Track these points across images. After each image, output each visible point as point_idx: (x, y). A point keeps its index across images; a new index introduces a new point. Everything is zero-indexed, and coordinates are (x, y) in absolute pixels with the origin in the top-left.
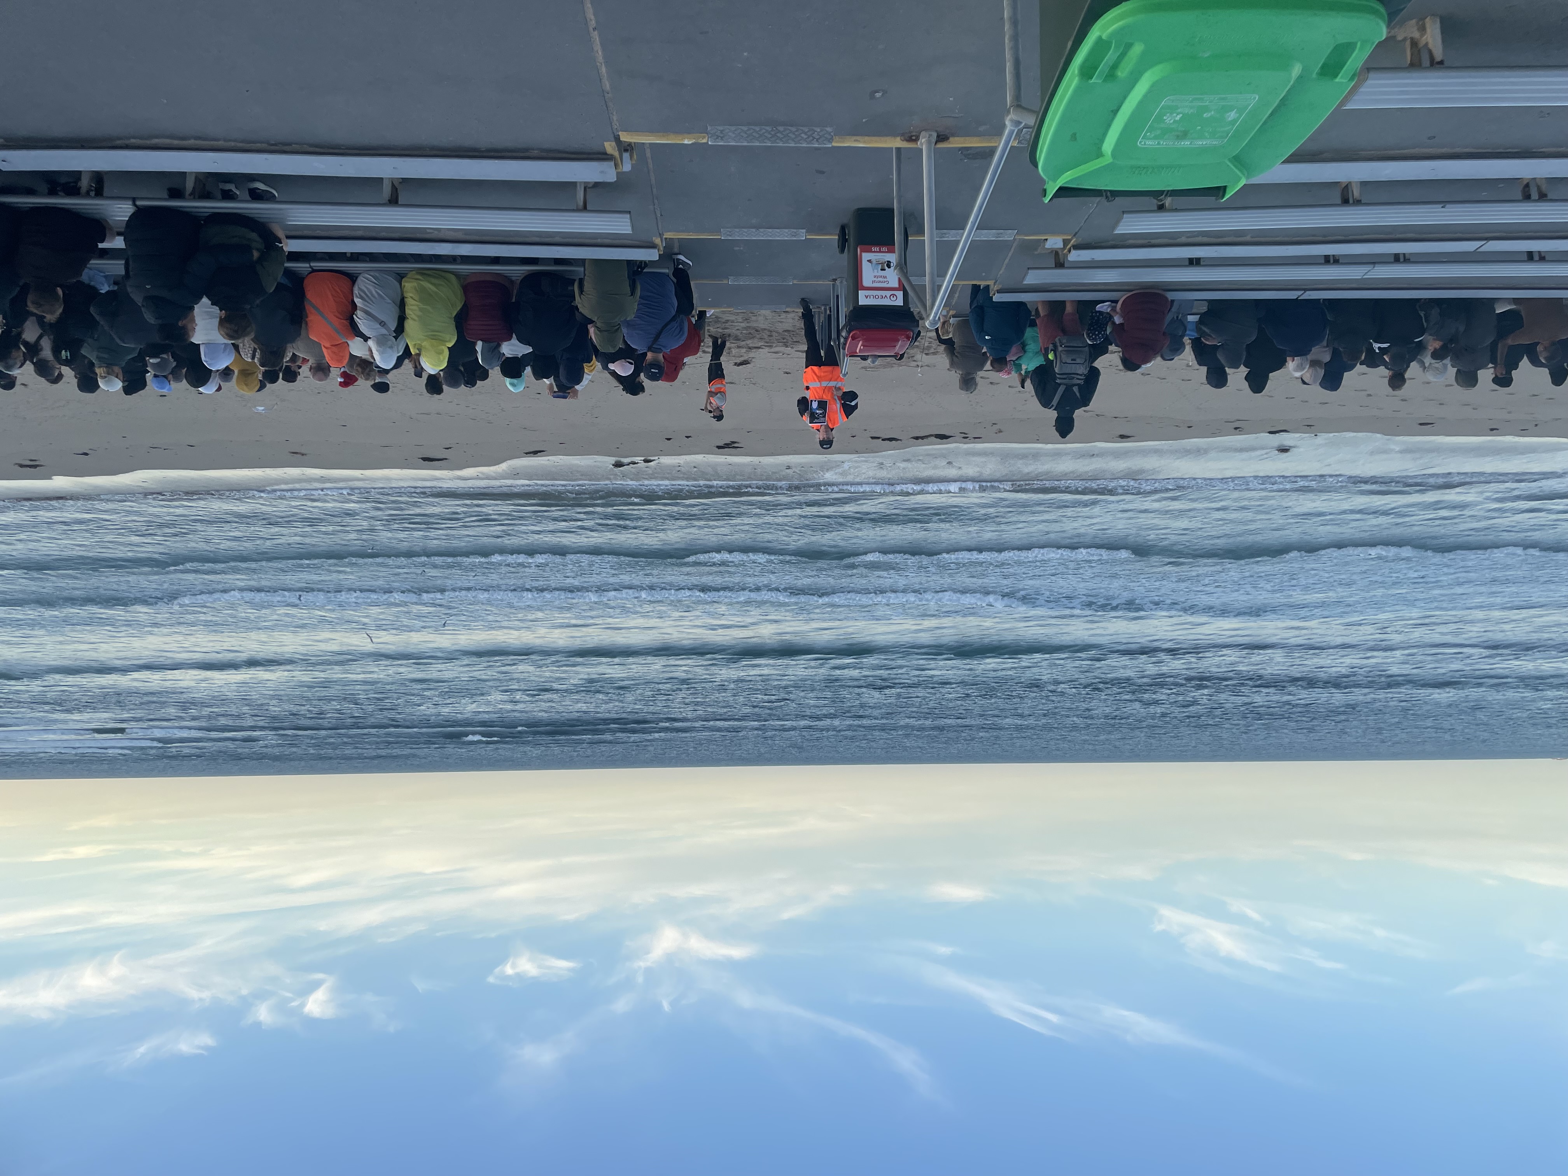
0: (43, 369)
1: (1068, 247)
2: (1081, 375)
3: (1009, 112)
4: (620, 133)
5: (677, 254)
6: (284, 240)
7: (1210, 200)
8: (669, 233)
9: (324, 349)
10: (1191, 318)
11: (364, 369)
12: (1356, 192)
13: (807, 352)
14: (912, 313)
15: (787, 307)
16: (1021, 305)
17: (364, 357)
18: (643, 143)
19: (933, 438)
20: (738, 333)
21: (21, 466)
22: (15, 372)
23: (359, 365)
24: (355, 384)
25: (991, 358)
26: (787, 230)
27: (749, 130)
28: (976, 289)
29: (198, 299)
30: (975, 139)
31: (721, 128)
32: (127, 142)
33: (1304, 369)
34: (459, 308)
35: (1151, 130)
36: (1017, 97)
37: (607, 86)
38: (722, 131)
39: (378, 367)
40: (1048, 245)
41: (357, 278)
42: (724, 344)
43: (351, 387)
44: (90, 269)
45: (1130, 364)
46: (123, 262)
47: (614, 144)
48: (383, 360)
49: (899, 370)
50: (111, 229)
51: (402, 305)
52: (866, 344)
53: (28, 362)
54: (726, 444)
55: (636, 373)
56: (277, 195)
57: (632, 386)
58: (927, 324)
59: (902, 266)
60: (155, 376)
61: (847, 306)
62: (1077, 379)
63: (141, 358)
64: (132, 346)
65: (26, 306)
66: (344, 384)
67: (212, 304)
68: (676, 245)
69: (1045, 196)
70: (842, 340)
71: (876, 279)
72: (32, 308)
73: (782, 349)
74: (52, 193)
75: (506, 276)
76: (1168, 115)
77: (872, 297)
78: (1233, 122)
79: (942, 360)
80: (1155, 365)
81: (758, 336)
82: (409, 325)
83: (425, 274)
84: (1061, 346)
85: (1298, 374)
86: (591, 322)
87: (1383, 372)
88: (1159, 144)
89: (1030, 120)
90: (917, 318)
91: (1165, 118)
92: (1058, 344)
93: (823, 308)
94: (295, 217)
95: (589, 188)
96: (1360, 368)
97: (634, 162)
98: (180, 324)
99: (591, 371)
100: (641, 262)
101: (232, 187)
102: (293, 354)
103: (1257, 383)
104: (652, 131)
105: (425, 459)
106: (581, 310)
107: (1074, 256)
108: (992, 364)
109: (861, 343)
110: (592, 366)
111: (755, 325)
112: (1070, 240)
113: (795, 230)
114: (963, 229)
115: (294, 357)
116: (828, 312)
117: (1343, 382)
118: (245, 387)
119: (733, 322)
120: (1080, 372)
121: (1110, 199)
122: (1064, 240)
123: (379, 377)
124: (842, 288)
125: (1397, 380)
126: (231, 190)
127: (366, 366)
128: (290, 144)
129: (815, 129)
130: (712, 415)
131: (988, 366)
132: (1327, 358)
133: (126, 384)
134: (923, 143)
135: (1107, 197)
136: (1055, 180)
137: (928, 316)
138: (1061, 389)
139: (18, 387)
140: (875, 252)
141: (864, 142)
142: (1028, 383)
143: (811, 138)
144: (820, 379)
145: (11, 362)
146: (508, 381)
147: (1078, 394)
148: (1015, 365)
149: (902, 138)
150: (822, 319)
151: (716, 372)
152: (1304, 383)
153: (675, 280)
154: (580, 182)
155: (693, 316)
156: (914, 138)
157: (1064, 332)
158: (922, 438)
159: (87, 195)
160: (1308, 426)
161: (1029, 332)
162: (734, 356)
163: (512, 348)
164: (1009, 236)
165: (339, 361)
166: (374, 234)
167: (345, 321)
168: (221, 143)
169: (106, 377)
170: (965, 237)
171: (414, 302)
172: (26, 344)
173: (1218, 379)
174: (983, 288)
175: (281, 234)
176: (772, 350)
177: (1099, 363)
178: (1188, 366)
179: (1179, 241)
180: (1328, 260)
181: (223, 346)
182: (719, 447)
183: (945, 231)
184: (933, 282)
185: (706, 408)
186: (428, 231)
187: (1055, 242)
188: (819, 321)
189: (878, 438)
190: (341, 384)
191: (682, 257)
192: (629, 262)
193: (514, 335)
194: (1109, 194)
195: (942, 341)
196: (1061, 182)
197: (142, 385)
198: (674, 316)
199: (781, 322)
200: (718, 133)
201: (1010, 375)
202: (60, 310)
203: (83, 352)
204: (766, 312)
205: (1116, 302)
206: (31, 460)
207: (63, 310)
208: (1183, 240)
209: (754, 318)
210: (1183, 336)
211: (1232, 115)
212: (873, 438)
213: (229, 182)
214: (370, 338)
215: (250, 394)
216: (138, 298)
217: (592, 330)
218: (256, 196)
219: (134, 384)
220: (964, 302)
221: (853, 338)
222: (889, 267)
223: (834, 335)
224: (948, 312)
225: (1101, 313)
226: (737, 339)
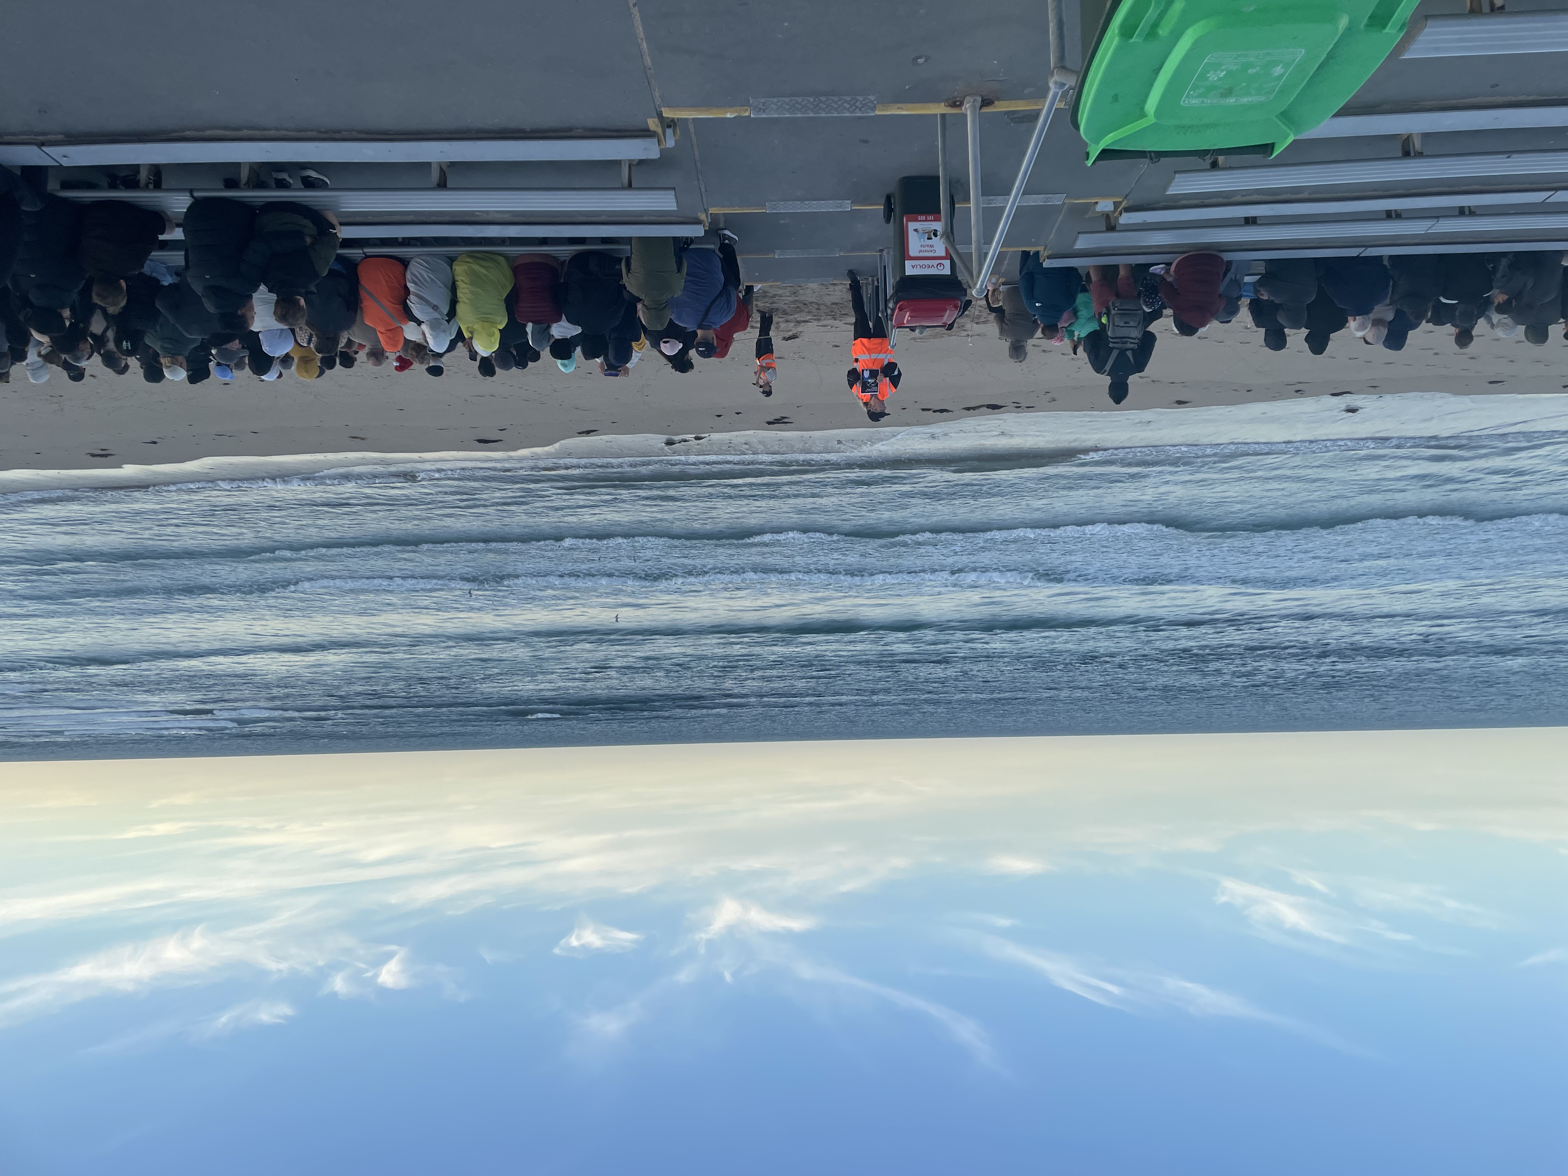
0: (110, 361)
1: (1119, 209)
2: (1135, 339)
3: (1052, 74)
4: (663, 109)
5: (723, 229)
6: (338, 227)
7: (1258, 158)
8: (715, 209)
9: (378, 333)
10: (1247, 279)
11: (418, 353)
12: (1417, 145)
13: (855, 324)
14: (960, 282)
15: (835, 279)
16: (1072, 270)
17: (418, 341)
18: (686, 119)
19: (984, 408)
20: (785, 307)
21: (93, 455)
22: (83, 364)
23: (413, 349)
24: (410, 368)
25: (1042, 325)
26: (831, 202)
27: (791, 101)
28: (1025, 254)
29: (255, 288)
30: (1021, 102)
31: (763, 100)
32: (183, 134)
33: (1366, 328)
34: (508, 291)
35: (1193, 89)
36: (1061, 58)
37: (648, 61)
38: (764, 104)
39: (432, 351)
40: (1099, 208)
41: (408, 263)
42: (771, 318)
43: (406, 371)
44: (151, 260)
45: (1187, 328)
46: (183, 253)
47: (656, 120)
48: (437, 344)
49: (950, 340)
50: (170, 221)
51: (454, 289)
52: (912, 315)
53: (95, 354)
54: (775, 420)
55: (683, 352)
56: (328, 182)
57: (681, 363)
58: (974, 292)
59: (950, 235)
60: (219, 364)
61: (894, 277)
62: (1131, 343)
63: (205, 347)
64: (196, 338)
65: (91, 297)
66: (401, 368)
67: (269, 291)
68: (722, 220)
69: (1088, 159)
70: (889, 311)
71: (922, 249)
72: (96, 300)
73: (831, 322)
74: (113, 186)
75: (554, 257)
76: (1212, 72)
77: (918, 267)
78: (1280, 76)
79: (992, 328)
80: (1212, 328)
81: (806, 310)
82: (461, 308)
83: (477, 258)
84: (1114, 309)
85: (1360, 334)
86: (639, 300)
87: (1449, 329)
88: (1203, 102)
89: (1071, 81)
90: (965, 287)
91: (1208, 75)
92: (1112, 308)
93: (870, 280)
94: (348, 203)
95: (634, 165)
96: (1425, 326)
97: (677, 138)
98: (239, 312)
99: (641, 349)
100: (687, 238)
101: (284, 176)
102: (349, 339)
103: (1318, 344)
104: (694, 106)
105: (480, 441)
106: (628, 288)
107: (1125, 219)
108: (1043, 332)
109: (908, 314)
110: (641, 344)
111: (802, 298)
112: (1121, 203)
113: (840, 202)
114: (1009, 194)
115: (350, 343)
116: (876, 283)
117: (1408, 342)
118: (305, 374)
119: (780, 296)
120: (1133, 336)
121: (1155, 160)
122: (1115, 203)
123: (433, 361)
124: (889, 258)
125: (1464, 338)
126: (284, 179)
127: (420, 349)
128: (339, 132)
129: (858, 98)
130: (761, 390)
131: (1039, 333)
132: (1390, 316)
133: (190, 373)
134: (967, 109)
135: (1151, 159)
136: (1097, 142)
137: (976, 284)
138: (1115, 354)
139: (87, 378)
140: (921, 221)
141: (908, 110)
142: (1080, 350)
143: (854, 107)
144: (869, 351)
145: (79, 354)
146: (559, 362)
147: (1131, 359)
148: (1067, 331)
149: (946, 104)
150: (870, 291)
151: (764, 348)
152: (1367, 342)
153: (721, 256)
154: (625, 160)
155: (740, 292)
156: (958, 103)
157: (1118, 295)
158: (974, 408)
159: (146, 188)
160: (1372, 387)
161: (1081, 298)
162: (782, 331)
163: (562, 329)
164: (1057, 200)
165: (395, 345)
166: (424, 219)
167: (397, 306)
168: (272, 133)
169: (170, 367)
170: (1011, 203)
171: (464, 285)
172: (94, 336)
173: (1276, 340)
174: (1033, 254)
175: (334, 220)
176: (820, 323)
177: (1153, 328)
178: (1247, 328)
179: (1234, 199)
180: (1390, 215)
181: (279, 332)
182: (769, 423)
183: (992, 197)
184: (979, 250)
185: (758, 382)
186: (477, 214)
187: (1105, 205)
188: (867, 293)
189: (929, 410)
190: (397, 368)
191: (727, 232)
192: (675, 239)
193: (564, 317)
194: (1153, 154)
195: (992, 310)
196: (1102, 145)
197: (206, 374)
198: (721, 291)
199: (829, 295)
200: (761, 106)
201: (1063, 343)
202: (123, 303)
203: (148, 341)
204: (814, 285)
205: (1169, 264)
206: (102, 450)
207: (127, 301)
208: (1238, 198)
209: (802, 292)
210: (1239, 298)
211: (1278, 70)
212: (923, 410)
213: (281, 171)
214: (423, 322)
215: (310, 381)
216: (197, 288)
217: (639, 306)
218: (309, 184)
219: (198, 374)
220: (1013, 267)
221: (901, 309)
222: (935, 235)
223: (882, 307)
224: (998, 280)
225: (1154, 274)
226: (785, 313)
